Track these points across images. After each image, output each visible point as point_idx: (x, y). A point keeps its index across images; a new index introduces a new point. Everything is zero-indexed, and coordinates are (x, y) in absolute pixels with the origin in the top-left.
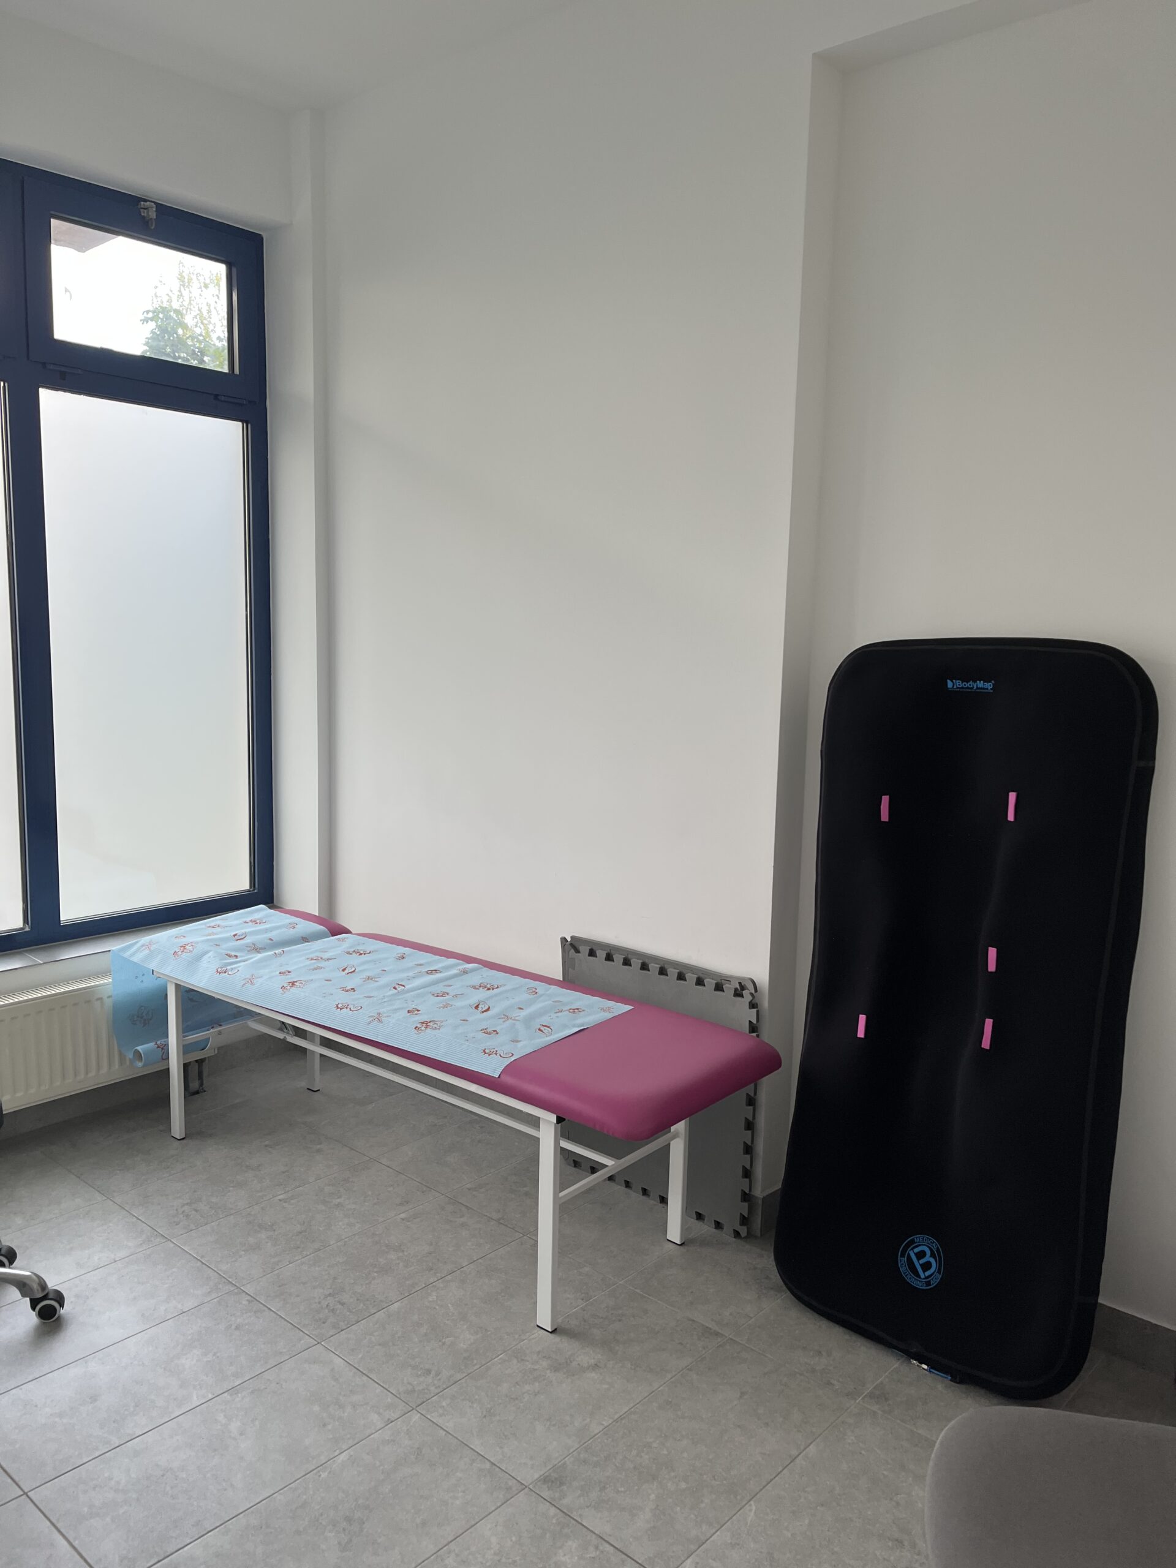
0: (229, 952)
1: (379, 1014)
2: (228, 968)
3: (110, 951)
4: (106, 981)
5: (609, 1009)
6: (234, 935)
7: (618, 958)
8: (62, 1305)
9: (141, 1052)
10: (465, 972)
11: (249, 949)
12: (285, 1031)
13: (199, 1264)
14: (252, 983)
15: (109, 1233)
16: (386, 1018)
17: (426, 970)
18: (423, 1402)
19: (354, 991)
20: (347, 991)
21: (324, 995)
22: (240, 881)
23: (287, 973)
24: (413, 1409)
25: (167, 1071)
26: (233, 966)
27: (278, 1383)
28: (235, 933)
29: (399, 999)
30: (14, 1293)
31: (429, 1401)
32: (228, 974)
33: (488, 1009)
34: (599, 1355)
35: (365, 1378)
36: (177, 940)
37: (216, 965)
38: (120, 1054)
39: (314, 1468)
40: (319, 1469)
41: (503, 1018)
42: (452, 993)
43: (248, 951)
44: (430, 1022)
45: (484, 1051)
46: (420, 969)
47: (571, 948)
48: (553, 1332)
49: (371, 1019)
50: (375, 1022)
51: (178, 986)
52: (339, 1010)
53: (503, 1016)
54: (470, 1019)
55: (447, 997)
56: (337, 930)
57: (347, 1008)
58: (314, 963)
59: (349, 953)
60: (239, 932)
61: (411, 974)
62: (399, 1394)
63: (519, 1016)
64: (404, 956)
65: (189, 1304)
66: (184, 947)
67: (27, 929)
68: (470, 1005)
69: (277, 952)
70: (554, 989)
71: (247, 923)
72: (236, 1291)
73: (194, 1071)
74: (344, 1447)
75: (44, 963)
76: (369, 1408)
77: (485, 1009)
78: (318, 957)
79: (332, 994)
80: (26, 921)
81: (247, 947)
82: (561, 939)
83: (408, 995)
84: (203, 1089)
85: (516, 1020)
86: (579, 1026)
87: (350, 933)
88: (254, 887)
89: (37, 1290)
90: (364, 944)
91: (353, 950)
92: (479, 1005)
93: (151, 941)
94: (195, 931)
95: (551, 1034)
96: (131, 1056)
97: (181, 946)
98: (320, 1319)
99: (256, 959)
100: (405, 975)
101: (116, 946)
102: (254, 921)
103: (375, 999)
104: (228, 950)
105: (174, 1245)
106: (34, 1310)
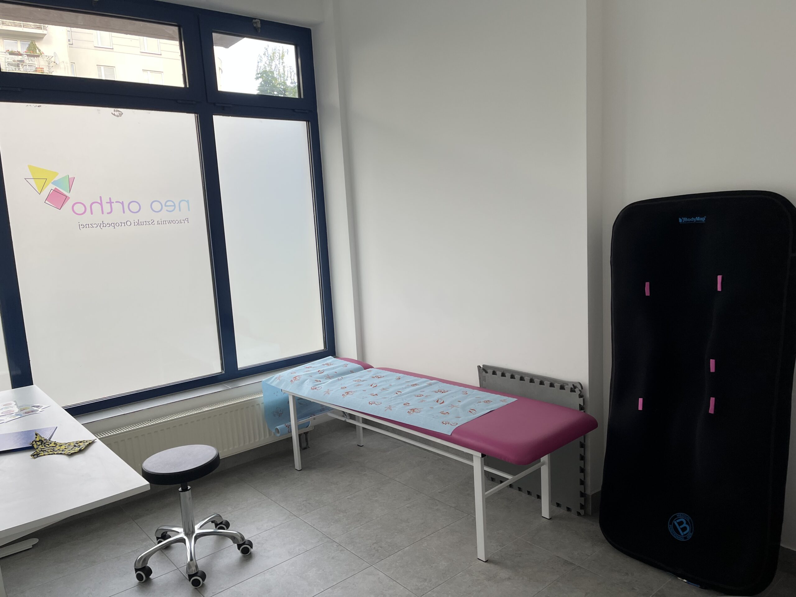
1: (390, 406)
2: (317, 386)
3: (261, 381)
4: (260, 396)
5: (504, 400)
6: (319, 371)
7: (508, 375)
8: (252, 547)
9: (279, 429)
10: (430, 385)
11: (326, 377)
12: (345, 417)
13: (313, 528)
14: (329, 394)
15: (270, 514)
16: (394, 408)
17: (411, 384)
18: (424, 594)
19: (377, 395)
20: (374, 395)
21: (363, 398)
22: (319, 346)
23: (345, 388)
25: (290, 439)
26: (319, 386)
27: (354, 584)
28: (319, 370)
29: (399, 398)
30: (230, 542)
31: (427, 594)
32: (317, 390)
33: (443, 402)
34: (511, 573)
35: (395, 582)
36: (292, 375)
37: (311, 385)
38: (269, 430)
42: (425, 395)
44: (415, 409)
45: (443, 423)
46: (408, 384)
47: (483, 370)
48: (486, 561)
49: (386, 409)
50: (388, 410)
51: (293, 396)
52: (370, 405)
53: (451, 406)
54: (434, 407)
55: (423, 397)
56: (367, 367)
57: (374, 404)
58: (357, 383)
59: (373, 377)
60: (321, 369)
61: (404, 386)
62: (412, 590)
63: (459, 405)
64: (400, 378)
65: (310, 547)
66: (295, 378)
67: (223, 373)
68: (434, 401)
69: (339, 378)
70: (476, 391)
71: (324, 365)
72: (331, 541)
73: (304, 437)
75: (232, 388)
77: (441, 402)
78: (359, 380)
79: (367, 397)
80: (222, 369)
81: (325, 376)
82: (478, 366)
83: (403, 396)
84: (308, 446)
85: (457, 407)
86: (490, 409)
87: (373, 368)
88: (326, 348)
89: (240, 540)
90: (380, 373)
91: (375, 376)
92: (438, 400)
93: (280, 376)
94: (300, 370)
95: (476, 414)
96: (274, 431)
97: (294, 378)
98: (371, 554)
99: (329, 382)
100: (401, 387)
101: (264, 379)
102: (328, 364)
103: (387, 399)
104: (316, 378)
105: (300, 520)
106: (239, 550)
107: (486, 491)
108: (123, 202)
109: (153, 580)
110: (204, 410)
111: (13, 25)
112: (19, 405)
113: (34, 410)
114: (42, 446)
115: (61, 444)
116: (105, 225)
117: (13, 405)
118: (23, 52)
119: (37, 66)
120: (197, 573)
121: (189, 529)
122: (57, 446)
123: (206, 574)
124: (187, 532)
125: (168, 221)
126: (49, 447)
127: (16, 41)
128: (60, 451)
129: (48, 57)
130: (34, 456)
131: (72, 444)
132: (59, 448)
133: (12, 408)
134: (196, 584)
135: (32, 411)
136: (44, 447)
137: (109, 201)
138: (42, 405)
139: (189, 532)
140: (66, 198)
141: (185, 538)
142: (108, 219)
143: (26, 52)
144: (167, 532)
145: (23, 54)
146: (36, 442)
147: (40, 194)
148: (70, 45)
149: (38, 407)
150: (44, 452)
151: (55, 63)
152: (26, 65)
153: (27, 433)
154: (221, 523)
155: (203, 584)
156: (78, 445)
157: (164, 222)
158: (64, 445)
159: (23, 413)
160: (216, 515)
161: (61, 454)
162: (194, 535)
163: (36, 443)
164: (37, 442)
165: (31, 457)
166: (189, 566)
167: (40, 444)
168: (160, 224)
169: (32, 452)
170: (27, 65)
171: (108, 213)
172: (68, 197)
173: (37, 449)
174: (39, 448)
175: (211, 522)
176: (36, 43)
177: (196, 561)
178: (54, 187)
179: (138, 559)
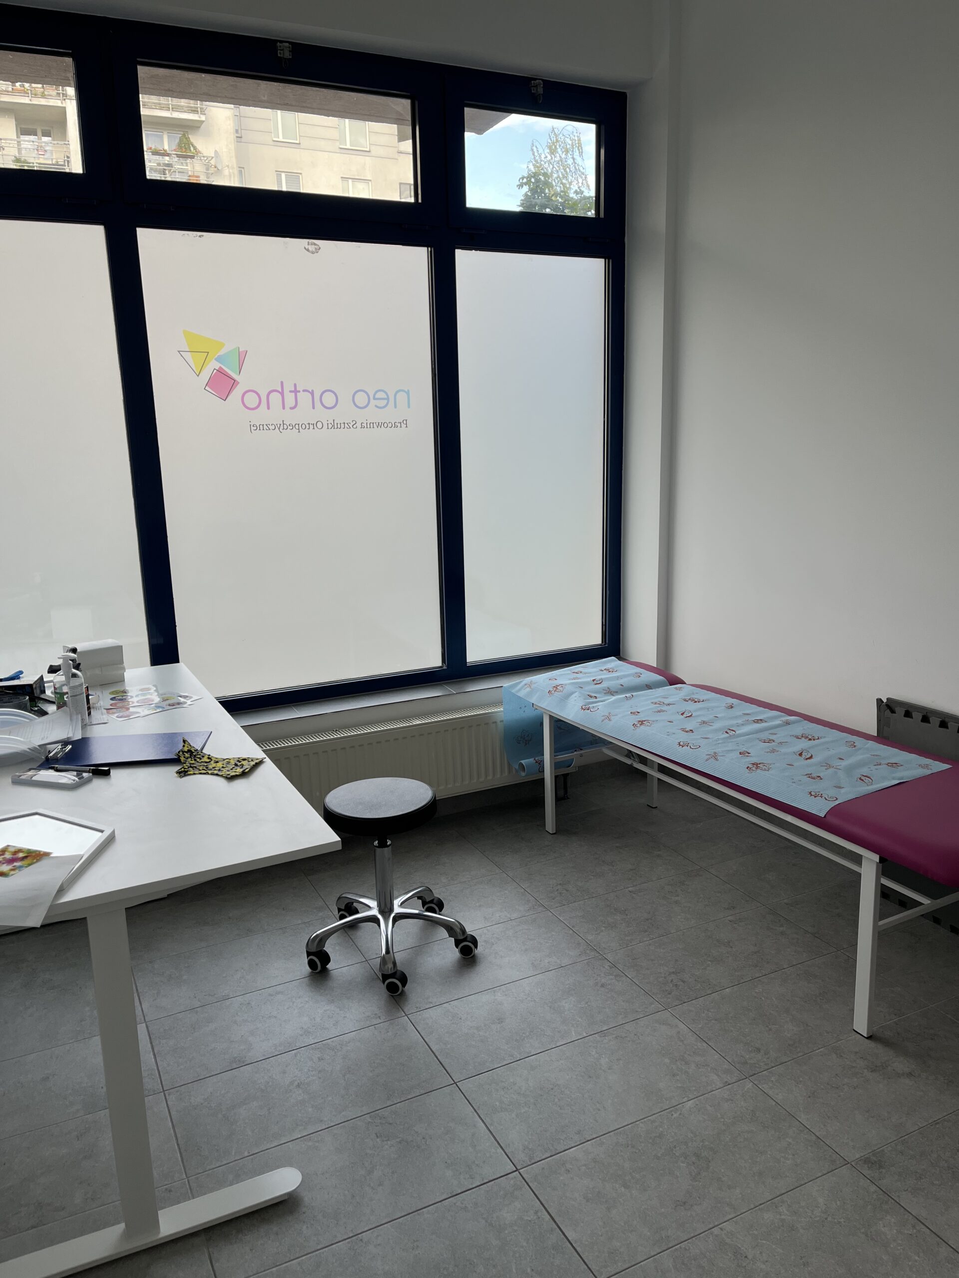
0: (590, 694)
1: (715, 753)
2: (590, 706)
3: (502, 687)
4: (499, 710)
5: (926, 766)
6: (594, 680)
7: (935, 721)
8: (476, 947)
9: (524, 764)
10: (788, 723)
11: (605, 692)
12: (632, 758)
13: (571, 932)
14: (610, 720)
15: (505, 898)
16: (721, 757)
17: (753, 719)
18: (755, 1074)
19: (693, 732)
20: (687, 732)
21: (668, 734)
22: (594, 637)
23: (637, 713)
24: (746, 1078)
25: (542, 781)
26: (595, 705)
27: (635, 1035)
28: (594, 678)
29: (732, 742)
30: (443, 933)
31: (760, 1074)
32: (591, 711)
33: (811, 757)
34: (914, 1066)
35: (705, 1045)
36: (550, 682)
37: (580, 703)
38: (509, 765)
39: (667, 1108)
40: (671, 1109)
41: (825, 766)
42: (777, 741)
43: (605, 693)
44: (760, 764)
45: (810, 793)
46: (747, 718)
47: (887, 708)
48: (869, 1038)
49: (708, 757)
50: (712, 760)
51: (551, 717)
52: (681, 747)
53: (826, 765)
54: (796, 764)
55: (773, 743)
56: (674, 681)
57: (687, 746)
58: (658, 707)
59: (685, 700)
60: (598, 678)
61: (740, 721)
62: (734, 1063)
63: (840, 765)
64: (733, 706)
65: (566, 961)
66: (556, 687)
67: (445, 668)
68: (794, 752)
69: (627, 695)
70: (871, 743)
71: (602, 671)
72: (600, 957)
73: (561, 781)
74: (691, 1096)
75: (457, 693)
76: (709, 1069)
77: (808, 757)
78: (661, 702)
79: (674, 734)
80: (443, 661)
81: (604, 690)
82: (877, 699)
83: (739, 739)
84: (567, 796)
85: (837, 769)
86: (899, 779)
87: (683, 683)
88: (605, 642)
89: (460, 934)
90: (697, 693)
91: (689, 698)
92: (802, 752)
93: (531, 681)
94: (563, 676)
95: (872, 784)
96: (517, 767)
97: (554, 687)
98: (666, 991)
99: (611, 700)
100: (734, 722)
101: (507, 683)
102: (608, 670)
103: (711, 740)
104: (590, 692)
105: (552, 914)
106: (457, 948)
107: (881, 919)
108: (313, 391)
109: (331, 972)
110: (415, 723)
111: (157, 108)
112: (161, 692)
113: (181, 701)
114: (191, 760)
115: (217, 760)
116: (285, 427)
117: (152, 691)
118: (172, 151)
119: (190, 173)
120: (395, 973)
121: (385, 905)
122: (212, 762)
123: (407, 976)
124: (382, 908)
125: (377, 424)
126: (201, 763)
127: (162, 133)
128: (215, 770)
129: (205, 158)
130: (181, 774)
131: (233, 762)
132: (214, 765)
133: (151, 695)
134: (392, 989)
135: (179, 704)
136: (193, 762)
137: (293, 389)
138: (192, 696)
139: (385, 910)
140: (235, 383)
141: (380, 917)
142: (290, 417)
143: (175, 150)
144: (353, 903)
145: (171, 154)
146: (183, 752)
147: (198, 376)
148: (238, 138)
149: (185, 697)
150: (193, 769)
151: (215, 167)
152: (175, 172)
153: (170, 738)
154: (432, 902)
155: (402, 990)
156: (240, 763)
157: (371, 425)
158: (221, 761)
159: (166, 705)
160: (424, 888)
161: (217, 775)
162: (393, 915)
163: (183, 754)
164: (185, 753)
165: (176, 775)
166: (384, 960)
167: (189, 756)
168: (364, 427)
169: (177, 768)
170: (177, 171)
171: (292, 408)
172: (237, 381)
173: (185, 763)
174: (187, 762)
175: (416, 898)
176: (189, 136)
177: (393, 953)
178: (217, 365)
179: (313, 936)
